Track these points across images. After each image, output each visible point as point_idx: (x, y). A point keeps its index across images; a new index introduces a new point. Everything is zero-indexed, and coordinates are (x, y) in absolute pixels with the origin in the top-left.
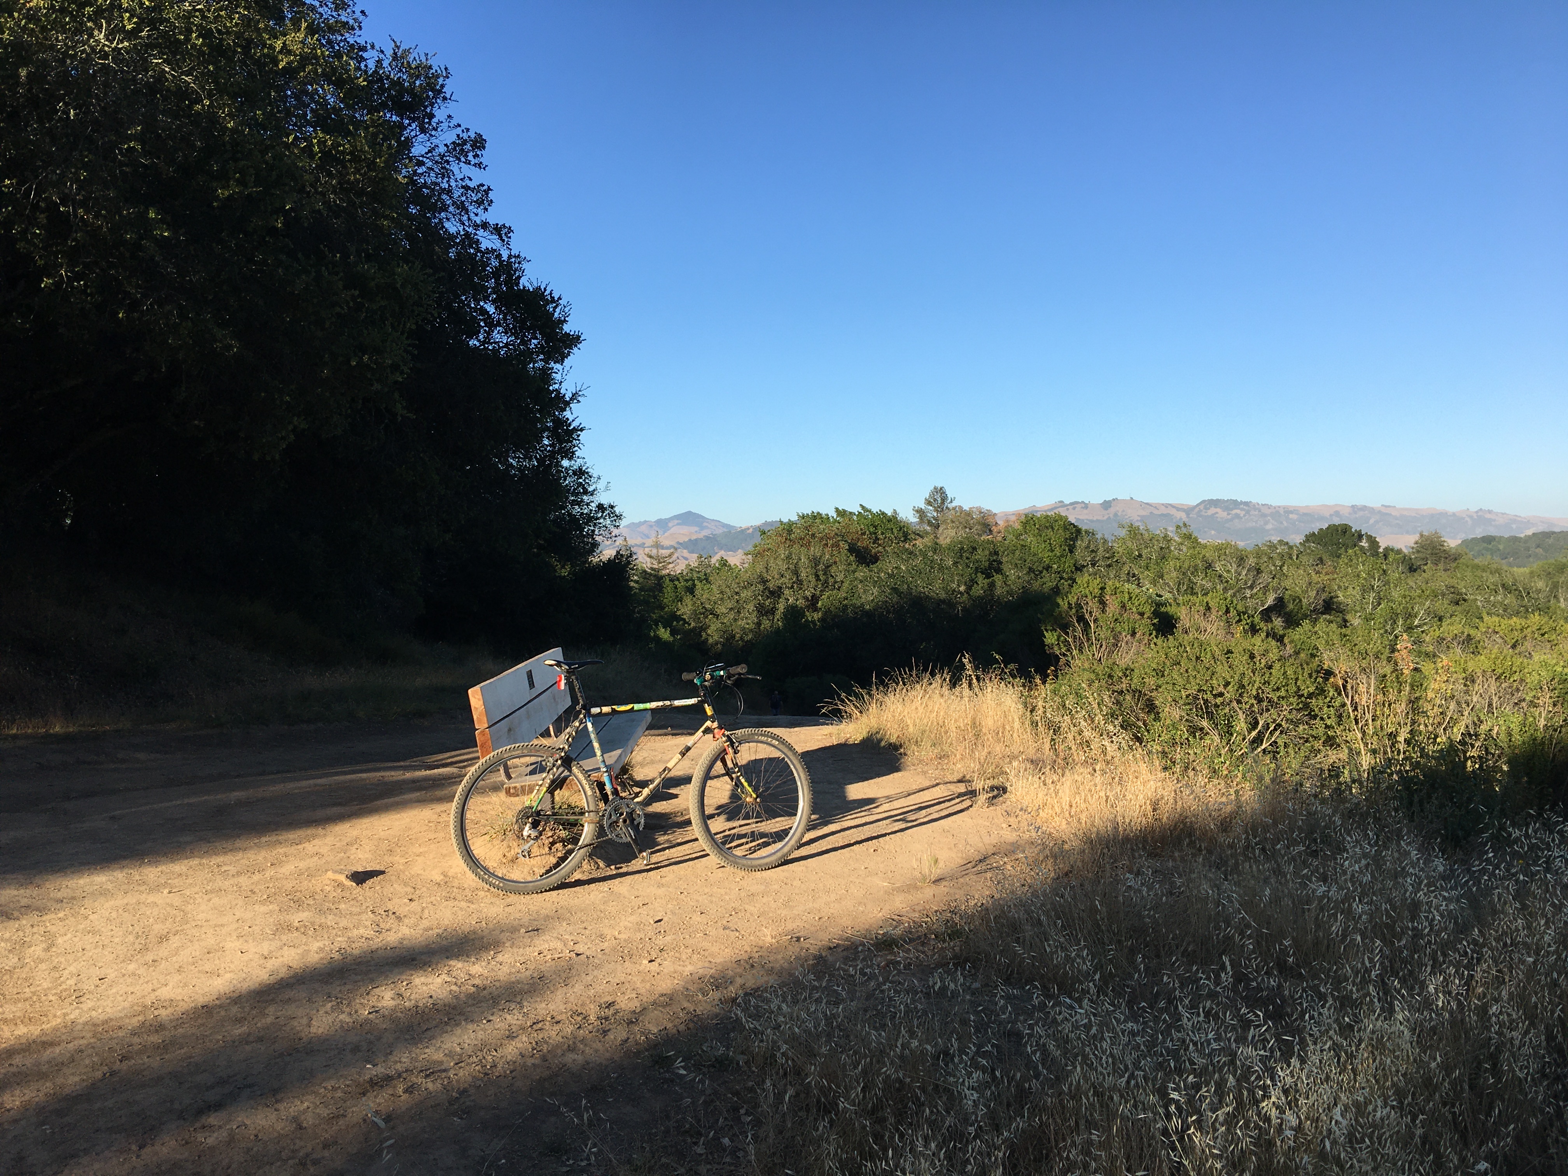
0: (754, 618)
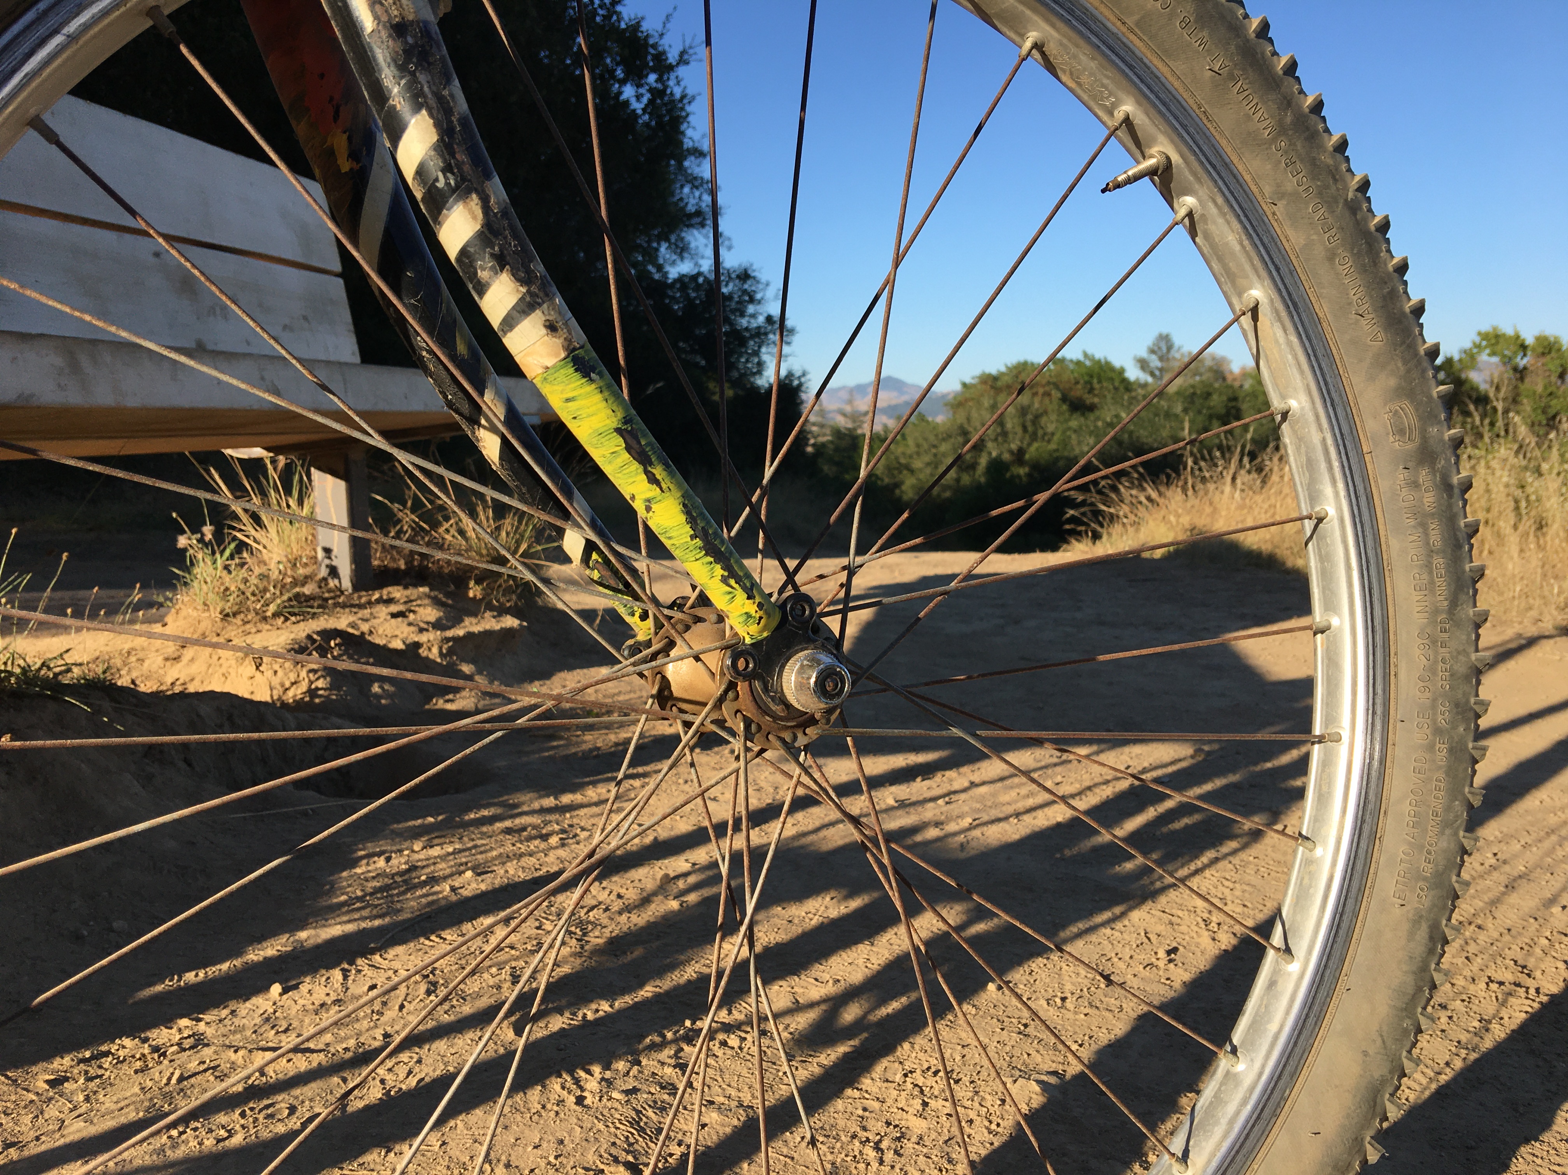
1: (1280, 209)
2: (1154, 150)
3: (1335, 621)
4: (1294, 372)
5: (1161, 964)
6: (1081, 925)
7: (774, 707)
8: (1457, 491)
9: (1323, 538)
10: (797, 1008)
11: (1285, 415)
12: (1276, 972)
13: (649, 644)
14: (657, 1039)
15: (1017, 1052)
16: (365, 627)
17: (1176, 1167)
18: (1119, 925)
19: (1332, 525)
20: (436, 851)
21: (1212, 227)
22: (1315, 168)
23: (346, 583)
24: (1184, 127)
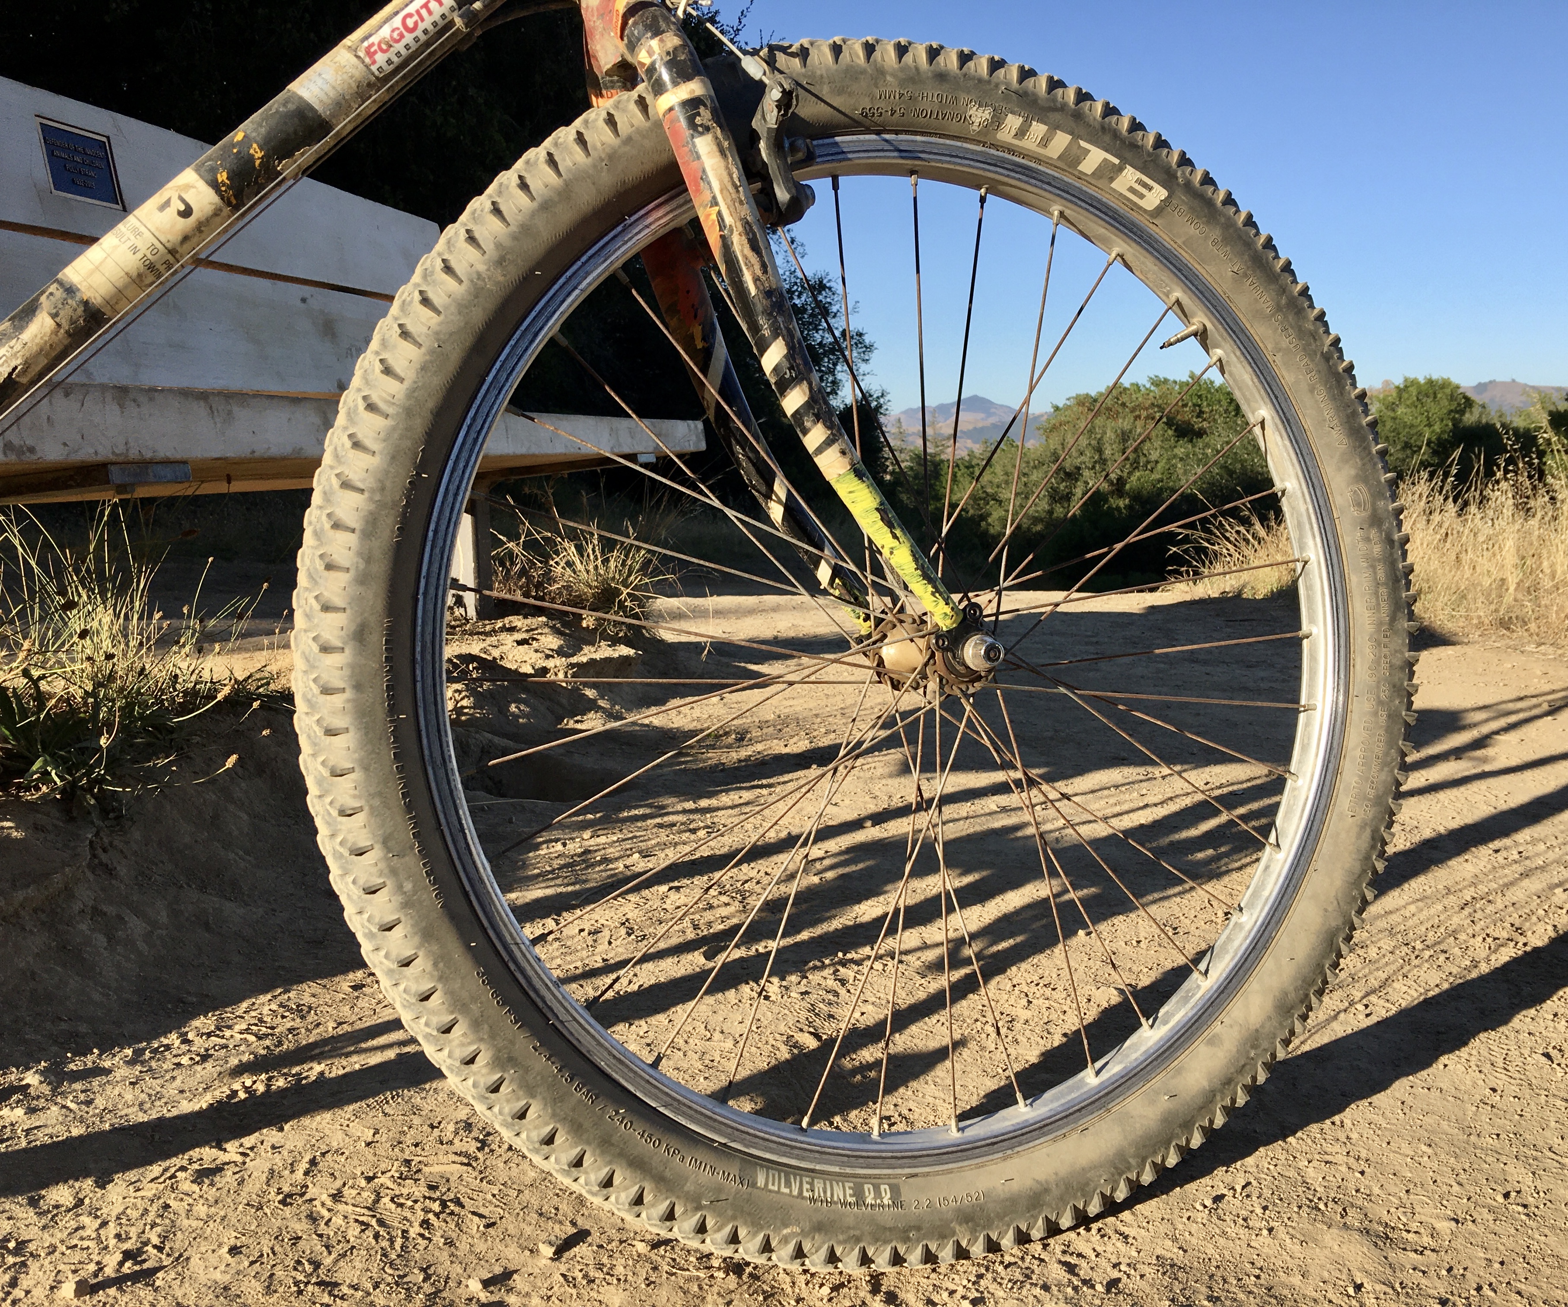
0: (1044, 505)
1: (1278, 358)
2: (1195, 320)
3: (1315, 631)
4: (1288, 464)
5: (1219, 921)
6: (1156, 895)
7: (958, 667)
8: (1397, 544)
9: (1307, 575)
10: (925, 947)
11: (1283, 492)
12: (1270, 860)
13: (869, 636)
14: (818, 964)
15: (1100, 973)
16: (496, 653)
17: (1201, 977)
18: (1188, 896)
19: (1313, 566)
20: (603, 840)
21: (1233, 369)
22: (1301, 333)
23: (472, 613)
24: (1214, 307)
